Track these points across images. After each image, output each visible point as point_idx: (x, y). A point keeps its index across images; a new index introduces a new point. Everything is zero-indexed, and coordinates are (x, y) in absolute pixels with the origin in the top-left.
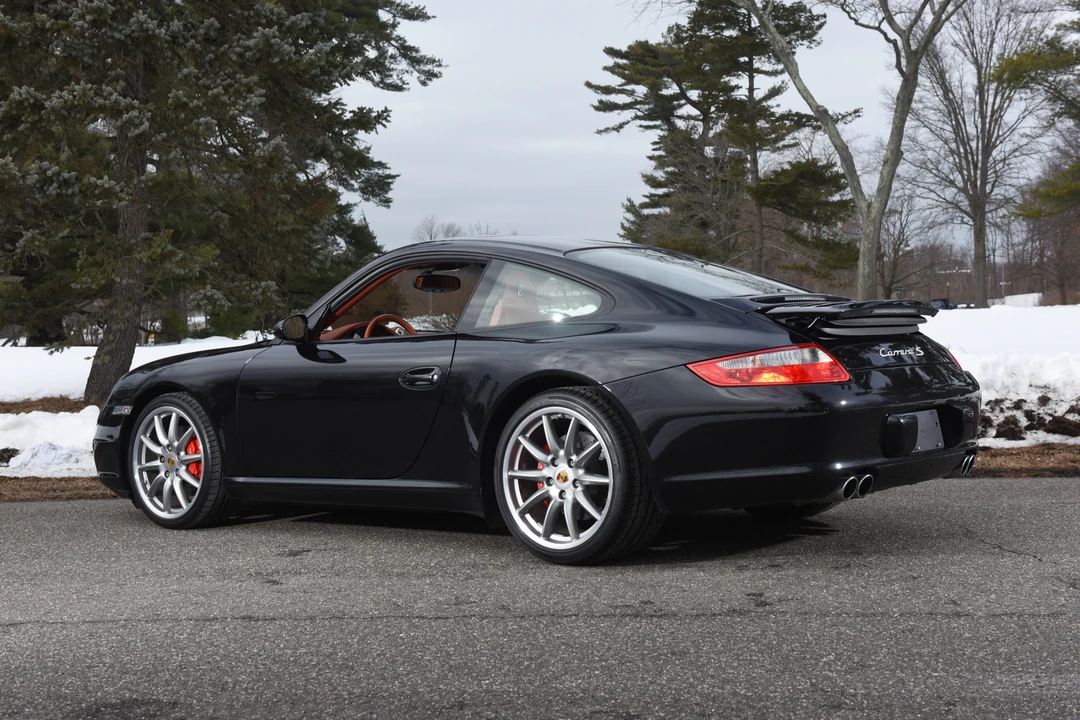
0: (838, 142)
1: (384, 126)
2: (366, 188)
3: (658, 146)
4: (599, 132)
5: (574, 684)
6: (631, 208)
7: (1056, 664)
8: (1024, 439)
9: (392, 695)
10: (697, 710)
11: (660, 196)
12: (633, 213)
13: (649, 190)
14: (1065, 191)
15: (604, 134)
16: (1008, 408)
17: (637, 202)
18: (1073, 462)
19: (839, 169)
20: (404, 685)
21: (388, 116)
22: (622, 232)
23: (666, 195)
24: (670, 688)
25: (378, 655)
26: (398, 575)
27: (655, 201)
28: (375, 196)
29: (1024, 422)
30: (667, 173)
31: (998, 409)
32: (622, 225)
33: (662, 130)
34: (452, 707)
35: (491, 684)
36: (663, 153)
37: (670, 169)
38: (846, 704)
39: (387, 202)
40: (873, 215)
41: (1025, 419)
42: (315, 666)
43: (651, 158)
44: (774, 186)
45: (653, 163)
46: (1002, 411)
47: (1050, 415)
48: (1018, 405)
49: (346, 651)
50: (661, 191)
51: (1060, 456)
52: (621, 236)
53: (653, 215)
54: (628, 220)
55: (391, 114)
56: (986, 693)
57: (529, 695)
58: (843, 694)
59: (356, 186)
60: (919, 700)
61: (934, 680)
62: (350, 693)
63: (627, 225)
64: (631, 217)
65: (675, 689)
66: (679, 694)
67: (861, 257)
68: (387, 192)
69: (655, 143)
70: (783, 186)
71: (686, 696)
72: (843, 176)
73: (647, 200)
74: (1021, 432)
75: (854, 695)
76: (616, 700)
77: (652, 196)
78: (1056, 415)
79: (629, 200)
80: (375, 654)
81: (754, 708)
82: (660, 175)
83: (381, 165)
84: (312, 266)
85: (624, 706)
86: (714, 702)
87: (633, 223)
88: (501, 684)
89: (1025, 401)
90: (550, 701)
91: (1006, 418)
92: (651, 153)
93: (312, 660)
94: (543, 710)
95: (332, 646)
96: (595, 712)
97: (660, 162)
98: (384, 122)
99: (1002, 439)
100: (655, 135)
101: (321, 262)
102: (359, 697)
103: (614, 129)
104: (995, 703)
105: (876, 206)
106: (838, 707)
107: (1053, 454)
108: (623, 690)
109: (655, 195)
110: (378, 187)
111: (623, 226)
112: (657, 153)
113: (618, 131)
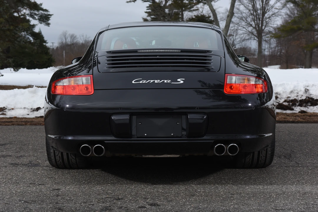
0: (212, 8)
2: (41, 19)
3: (148, 8)
4: (128, 2)
5: (100, 189)
7: (270, 182)
9: (32, 192)
10: (144, 197)
14: (289, 29)
15: (129, 3)
18: (284, 118)
19: (212, 18)
20: (37, 189)
24: (135, 190)
25: (29, 179)
26: (40, 152)
28: (44, 22)
30: (152, 18)
33: (150, 2)
34: (54, 196)
35: (70, 188)
36: (150, 11)
37: (153, 17)
38: (196, 194)
39: (48, 24)
42: (4, 182)
43: (146, 12)
45: (147, 14)
47: (278, 103)
49: (17, 178)
51: (280, 117)
56: (245, 191)
57: (83, 192)
58: (196, 191)
59: (37, 18)
60: (222, 193)
61: (228, 187)
62: (16, 191)
65: (137, 190)
66: (138, 191)
68: (48, 21)
69: (147, 7)
71: (140, 192)
72: (213, 21)
75: (200, 192)
76: (115, 193)
78: (280, 103)
80: (28, 179)
81: (164, 196)
82: (149, 18)
83: (46, 10)
84: (15, 43)
85: (117, 196)
86: (150, 194)
88: (74, 188)
90: (90, 194)
92: (146, 11)
93: (3, 181)
94: (87, 197)
95: (12, 176)
96: (107, 198)
97: (149, 14)
100: (148, 4)
101: (19, 42)
102: (19, 193)
103: (133, 1)
104: (248, 194)
106: (193, 195)
107: (278, 116)
108: (118, 190)
110: (45, 19)
112: (148, 11)
113: (134, 2)
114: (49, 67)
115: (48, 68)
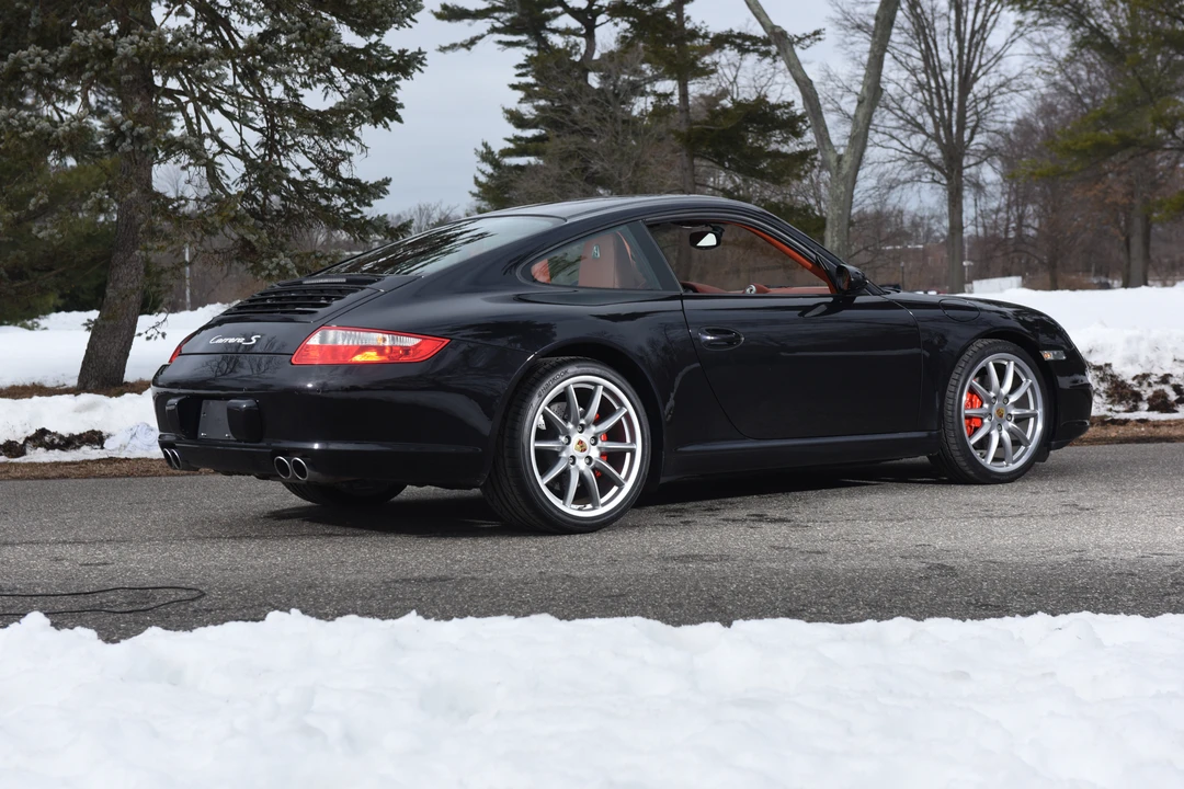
0: (799, 74)
1: (420, 70)
3: (524, 70)
4: (443, 49)
6: (487, 156)
8: (1176, 412)
11: (528, 140)
12: (491, 163)
13: (512, 131)
14: (1089, 143)
15: (450, 53)
16: (1156, 382)
17: (496, 149)
21: (423, 58)
22: (476, 190)
23: (535, 139)
27: (521, 147)
29: (1173, 396)
30: (537, 108)
31: (1145, 384)
32: (476, 179)
33: (528, 48)
36: (530, 80)
37: (542, 103)
40: (844, 172)
41: (1174, 393)
43: (514, 87)
44: (711, 131)
45: (520, 94)
46: (1150, 385)
48: (1165, 379)
50: (530, 133)
52: (474, 195)
53: (518, 167)
54: (483, 173)
55: (426, 56)
63: (483, 179)
64: (489, 169)
67: (828, 226)
69: (519, 66)
70: (723, 131)
72: (802, 118)
73: (511, 146)
74: (1173, 405)
77: (516, 139)
79: (485, 145)
82: (528, 110)
87: (490, 176)
89: (1171, 375)
91: (1155, 392)
92: (516, 81)
97: (529, 93)
98: (419, 66)
99: (1156, 412)
100: (520, 55)
103: (463, 45)
105: (848, 160)
109: (520, 139)
111: (477, 181)
112: (524, 80)
113: (469, 49)
114: (203, 306)
115: (200, 309)
